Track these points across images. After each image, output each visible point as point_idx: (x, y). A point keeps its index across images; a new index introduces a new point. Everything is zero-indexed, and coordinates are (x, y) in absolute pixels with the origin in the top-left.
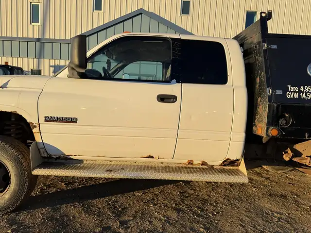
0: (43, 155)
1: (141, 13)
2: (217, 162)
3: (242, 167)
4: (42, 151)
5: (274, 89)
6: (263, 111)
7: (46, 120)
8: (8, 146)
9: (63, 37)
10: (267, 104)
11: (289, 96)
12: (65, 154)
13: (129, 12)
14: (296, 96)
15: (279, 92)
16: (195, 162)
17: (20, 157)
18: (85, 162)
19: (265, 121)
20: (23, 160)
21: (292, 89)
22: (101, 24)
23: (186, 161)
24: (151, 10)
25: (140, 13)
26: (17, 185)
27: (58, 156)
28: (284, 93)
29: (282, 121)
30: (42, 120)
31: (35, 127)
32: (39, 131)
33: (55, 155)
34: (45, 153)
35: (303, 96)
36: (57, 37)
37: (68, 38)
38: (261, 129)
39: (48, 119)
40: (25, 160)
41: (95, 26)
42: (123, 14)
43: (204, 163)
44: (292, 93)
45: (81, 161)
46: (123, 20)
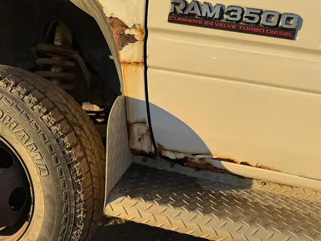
0: (137, 146)
4: (137, 130)
7: (174, 18)
8: (34, 99)
12: (209, 154)
17: (66, 140)
18: (256, 186)
20: (75, 154)
26: (49, 228)
27: (182, 156)
31: (131, 39)
32: (141, 59)
33: (174, 152)
34: (147, 140)
39: (184, 12)
40: (81, 154)
45: (244, 182)
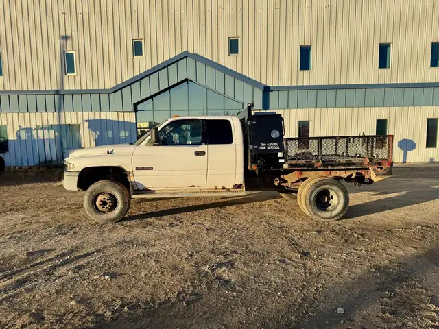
0: (135, 189)
1: (186, 57)
2: (230, 187)
4: (134, 186)
5: (253, 145)
9: (101, 87)
11: (261, 148)
13: (173, 56)
14: (265, 148)
15: (256, 147)
16: (219, 188)
19: (250, 162)
21: (263, 145)
22: (143, 70)
23: (214, 187)
24: (197, 52)
25: (184, 56)
26: (121, 206)
28: (259, 147)
29: (259, 162)
30: (134, 169)
31: (131, 173)
32: (133, 176)
35: (268, 148)
36: (96, 88)
37: (108, 87)
39: (137, 169)
41: (137, 73)
42: (167, 58)
43: (224, 188)
44: (263, 147)
46: (167, 65)
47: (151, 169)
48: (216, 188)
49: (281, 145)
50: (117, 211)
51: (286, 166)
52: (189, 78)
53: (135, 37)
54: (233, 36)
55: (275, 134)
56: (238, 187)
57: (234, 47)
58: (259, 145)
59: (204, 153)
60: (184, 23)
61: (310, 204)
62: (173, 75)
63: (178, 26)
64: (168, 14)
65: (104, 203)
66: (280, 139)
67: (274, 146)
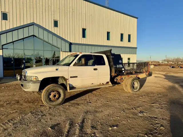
1: (33, 25)
2: (105, 83)
3: (110, 83)
6: (113, 70)
10: (114, 69)
11: (118, 67)
15: (116, 66)
19: (114, 72)
24: (38, 23)
30: (69, 77)
32: (68, 81)
38: (113, 74)
39: (71, 77)
42: (22, 24)
43: (103, 84)
46: (23, 27)
47: (77, 77)
48: (100, 84)
49: (123, 66)
50: (61, 99)
51: (125, 74)
52: (35, 35)
53: (3, 10)
54: (56, 19)
55: (120, 61)
56: (108, 83)
57: (56, 24)
58: (117, 66)
59: (97, 69)
60: (32, 9)
61: (132, 87)
62: (26, 33)
63: (29, 10)
64: (23, 3)
65: (55, 96)
66: (122, 64)
67: (121, 66)
